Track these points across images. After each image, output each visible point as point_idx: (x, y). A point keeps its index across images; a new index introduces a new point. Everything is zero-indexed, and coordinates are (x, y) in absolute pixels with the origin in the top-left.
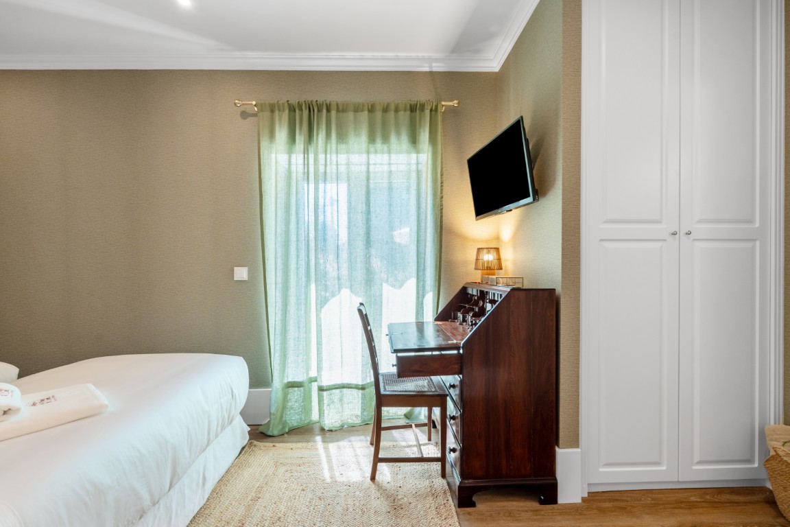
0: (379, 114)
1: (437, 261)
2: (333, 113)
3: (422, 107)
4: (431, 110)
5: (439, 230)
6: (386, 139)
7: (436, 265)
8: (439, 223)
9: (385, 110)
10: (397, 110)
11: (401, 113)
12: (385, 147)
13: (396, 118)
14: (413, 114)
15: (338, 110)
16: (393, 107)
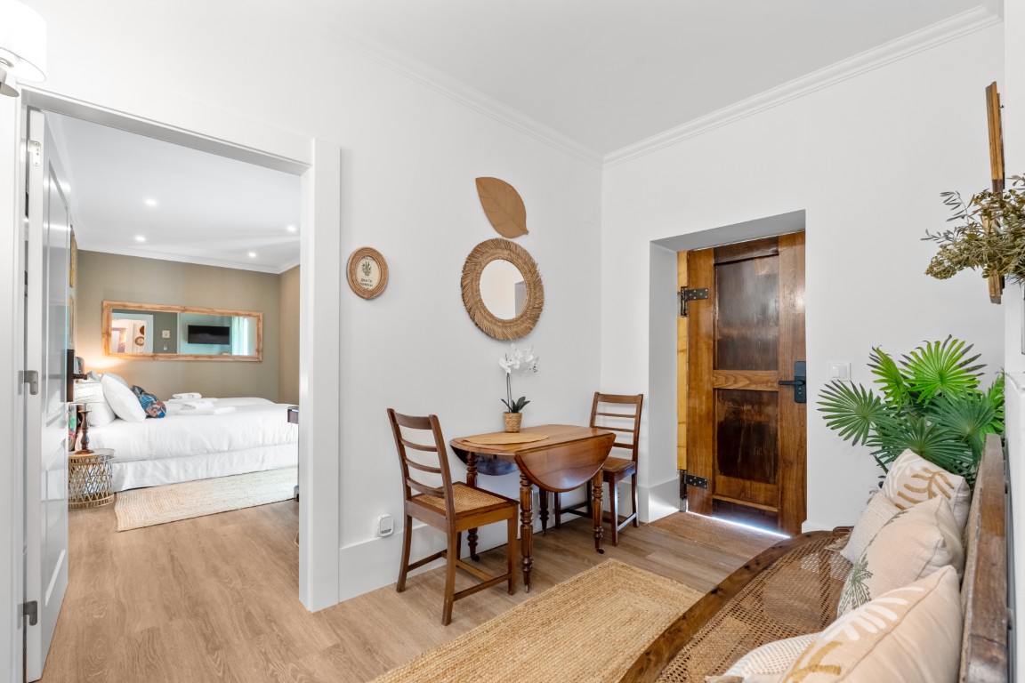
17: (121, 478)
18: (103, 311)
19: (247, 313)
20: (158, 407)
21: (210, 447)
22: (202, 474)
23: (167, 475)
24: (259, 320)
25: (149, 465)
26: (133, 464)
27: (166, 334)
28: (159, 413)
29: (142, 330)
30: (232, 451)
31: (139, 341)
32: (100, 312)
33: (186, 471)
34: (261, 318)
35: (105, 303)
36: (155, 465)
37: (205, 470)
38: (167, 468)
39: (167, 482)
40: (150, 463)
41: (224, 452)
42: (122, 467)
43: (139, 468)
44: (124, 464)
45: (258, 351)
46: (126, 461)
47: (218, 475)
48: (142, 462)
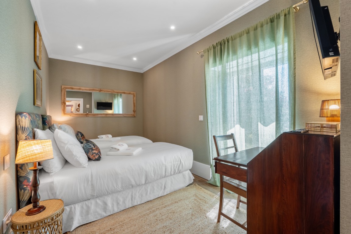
0: (252, 33)
1: (292, 111)
2: (230, 42)
3: (278, 16)
4: (285, 15)
5: (293, 91)
6: (257, 45)
7: (292, 113)
8: (293, 86)
9: (256, 29)
10: (262, 26)
11: (265, 27)
12: (257, 49)
13: (262, 31)
14: (273, 23)
15: (232, 40)
16: (259, 25)
17: (71, 218)
18: (62, 90)
19: (129, 92)
20: (96, 152)
21: (133, 183)
22: (129, 205)
23: (105, 209)
24: (134, 96)
25: (92, 204)
26: (80, 204)
27: (88, 106)
28: (97, 157)
29: (79, 105)
30: (147, 183)
31: (78, 110)
32: (60, 92)
33: (118, 204)
34: (135, 95)
35: (63, 87)
36: (96, 202)
37: (130, 201)
38: (105, 204)
39: (105, 215)
40: (93, 201)
41: (142, 185)
42: (71, 208)
43: (85, 207)
44: (73, 206)
45: (134, 111)
46: (74, 203)
47: (139, 203)
48: (87, 202)
